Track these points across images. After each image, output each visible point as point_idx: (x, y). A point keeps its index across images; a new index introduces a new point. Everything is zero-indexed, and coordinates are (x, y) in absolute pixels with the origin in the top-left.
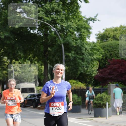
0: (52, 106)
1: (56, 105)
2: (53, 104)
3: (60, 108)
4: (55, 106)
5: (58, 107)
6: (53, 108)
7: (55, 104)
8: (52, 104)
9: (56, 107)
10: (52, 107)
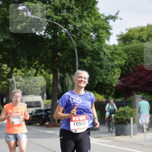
0: (73, 120)
1: (79, 119)
2: (75, 117)
3: (84, 123)
4: (77, 120)
5: (81, 122)
6: (76, 122)
7: (77, 117)
8: (73, 118)
9: (79, 122)
10: (74, 122)
